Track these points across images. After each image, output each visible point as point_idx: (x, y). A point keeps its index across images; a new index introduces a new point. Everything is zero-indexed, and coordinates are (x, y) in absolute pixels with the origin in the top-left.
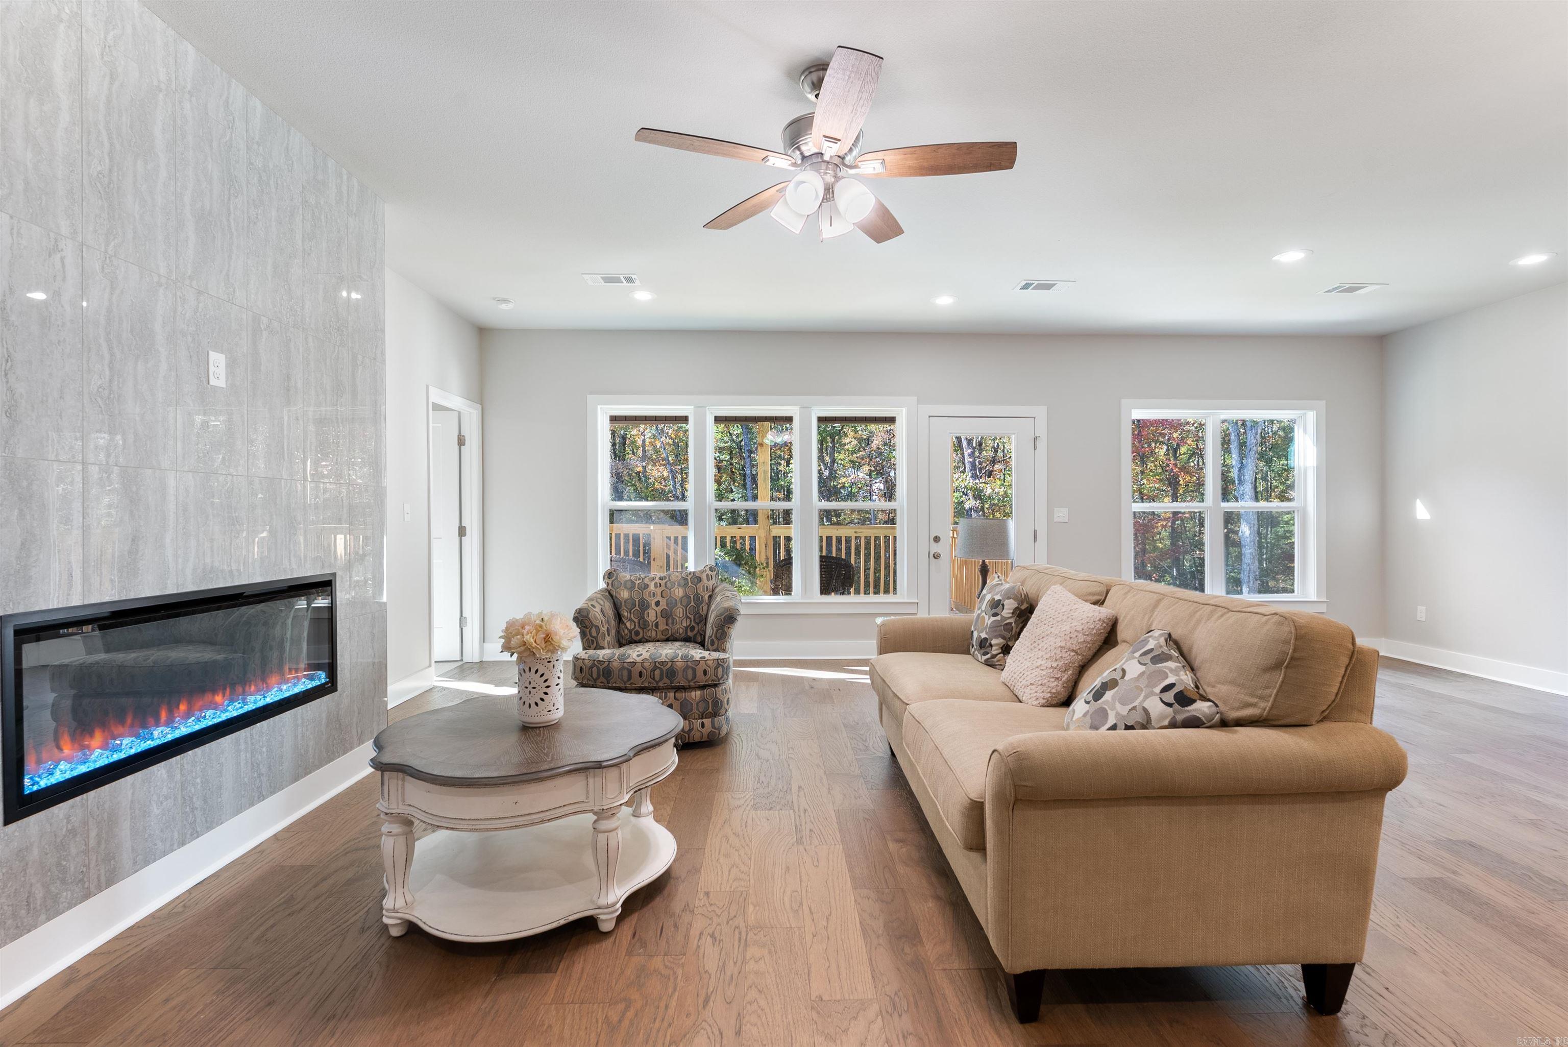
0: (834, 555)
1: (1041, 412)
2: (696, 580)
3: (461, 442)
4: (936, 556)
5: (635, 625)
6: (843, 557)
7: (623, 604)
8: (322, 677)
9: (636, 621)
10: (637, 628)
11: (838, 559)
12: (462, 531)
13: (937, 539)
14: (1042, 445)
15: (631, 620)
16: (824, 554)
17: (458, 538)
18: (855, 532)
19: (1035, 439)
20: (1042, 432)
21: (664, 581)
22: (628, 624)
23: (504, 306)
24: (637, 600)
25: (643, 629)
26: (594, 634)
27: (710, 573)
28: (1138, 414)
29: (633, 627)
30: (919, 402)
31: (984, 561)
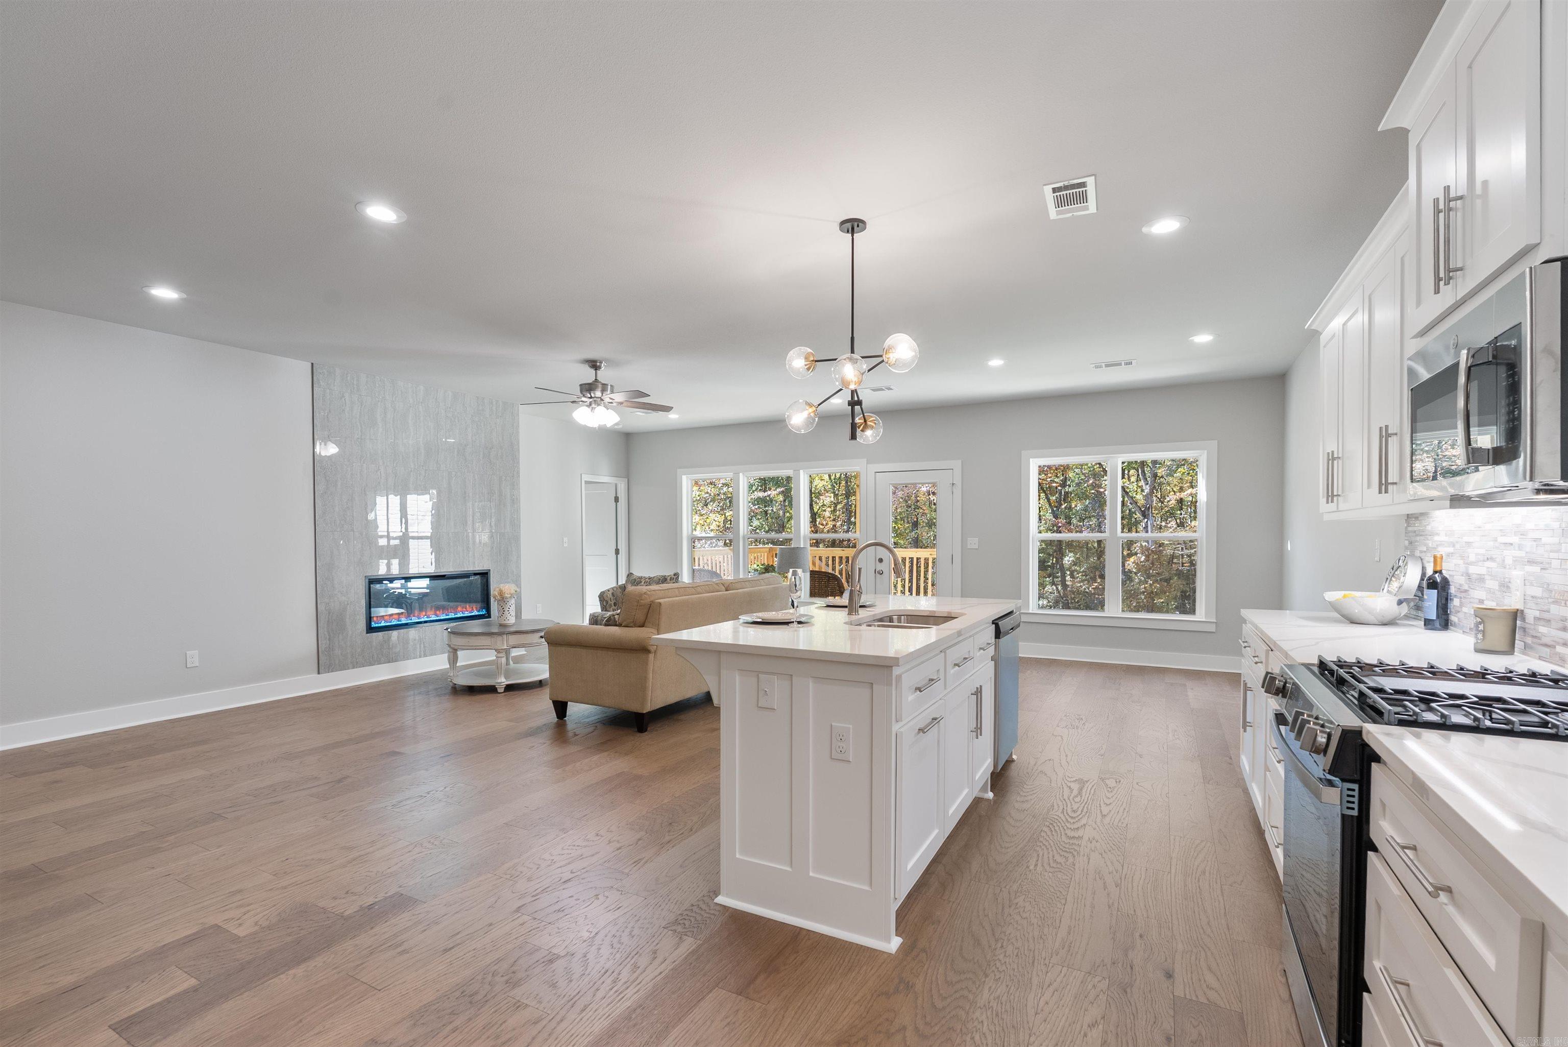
1: (957, 464)
3: (617, 500)
4: (881, 573)
8: (484, 612)
12: (617, 552)
13: (881, 560)
14: (958, 487)
17: (615, 556)
19: (952, 485)
20: (958, 481)
26: (606, 603)
28: (1044, 461)
30: (868, 462)
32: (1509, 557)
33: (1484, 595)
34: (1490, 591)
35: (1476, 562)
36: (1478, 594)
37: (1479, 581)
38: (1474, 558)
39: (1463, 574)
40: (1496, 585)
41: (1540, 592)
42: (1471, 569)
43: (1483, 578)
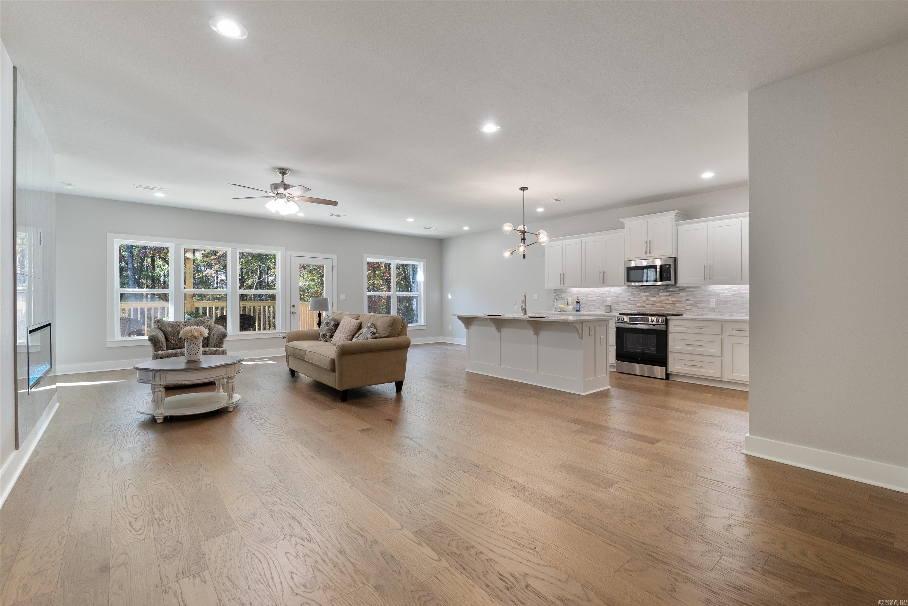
0: (247, 314)
1: (335, 257)
2: (202, 322)
4: (294, 313)
5: (176, 342)
6: (252, 315)
7: (169, 333)
9: (176, 340)
10: (177, 343)
11: (249, 316)
13: (294, 306)
14: (335, 269)
15: (174, 340)
16: (241, 313)
18: (243, 305)
19: (333, 267)
20: (335, 264)
21: (187, 323)
22: (172, 341)
23: (69, 187)
24: (176, 331)
25: (180, 343)
26: (161, 345)
27: (208, 319)
28: (369, 260)
29: (175, 342)
30: (286, 250)
31: (319, 312)
32: (605, 296)
33: (595, 304)
34: (597, 303)
35: (591, 297)
36: (592, 303)
37: (592, 301)
38: (590, 297)
39: (585, 300)
40: (600, 301)
41: (616, 302)
42: (589, 299)
43: (594, 300)
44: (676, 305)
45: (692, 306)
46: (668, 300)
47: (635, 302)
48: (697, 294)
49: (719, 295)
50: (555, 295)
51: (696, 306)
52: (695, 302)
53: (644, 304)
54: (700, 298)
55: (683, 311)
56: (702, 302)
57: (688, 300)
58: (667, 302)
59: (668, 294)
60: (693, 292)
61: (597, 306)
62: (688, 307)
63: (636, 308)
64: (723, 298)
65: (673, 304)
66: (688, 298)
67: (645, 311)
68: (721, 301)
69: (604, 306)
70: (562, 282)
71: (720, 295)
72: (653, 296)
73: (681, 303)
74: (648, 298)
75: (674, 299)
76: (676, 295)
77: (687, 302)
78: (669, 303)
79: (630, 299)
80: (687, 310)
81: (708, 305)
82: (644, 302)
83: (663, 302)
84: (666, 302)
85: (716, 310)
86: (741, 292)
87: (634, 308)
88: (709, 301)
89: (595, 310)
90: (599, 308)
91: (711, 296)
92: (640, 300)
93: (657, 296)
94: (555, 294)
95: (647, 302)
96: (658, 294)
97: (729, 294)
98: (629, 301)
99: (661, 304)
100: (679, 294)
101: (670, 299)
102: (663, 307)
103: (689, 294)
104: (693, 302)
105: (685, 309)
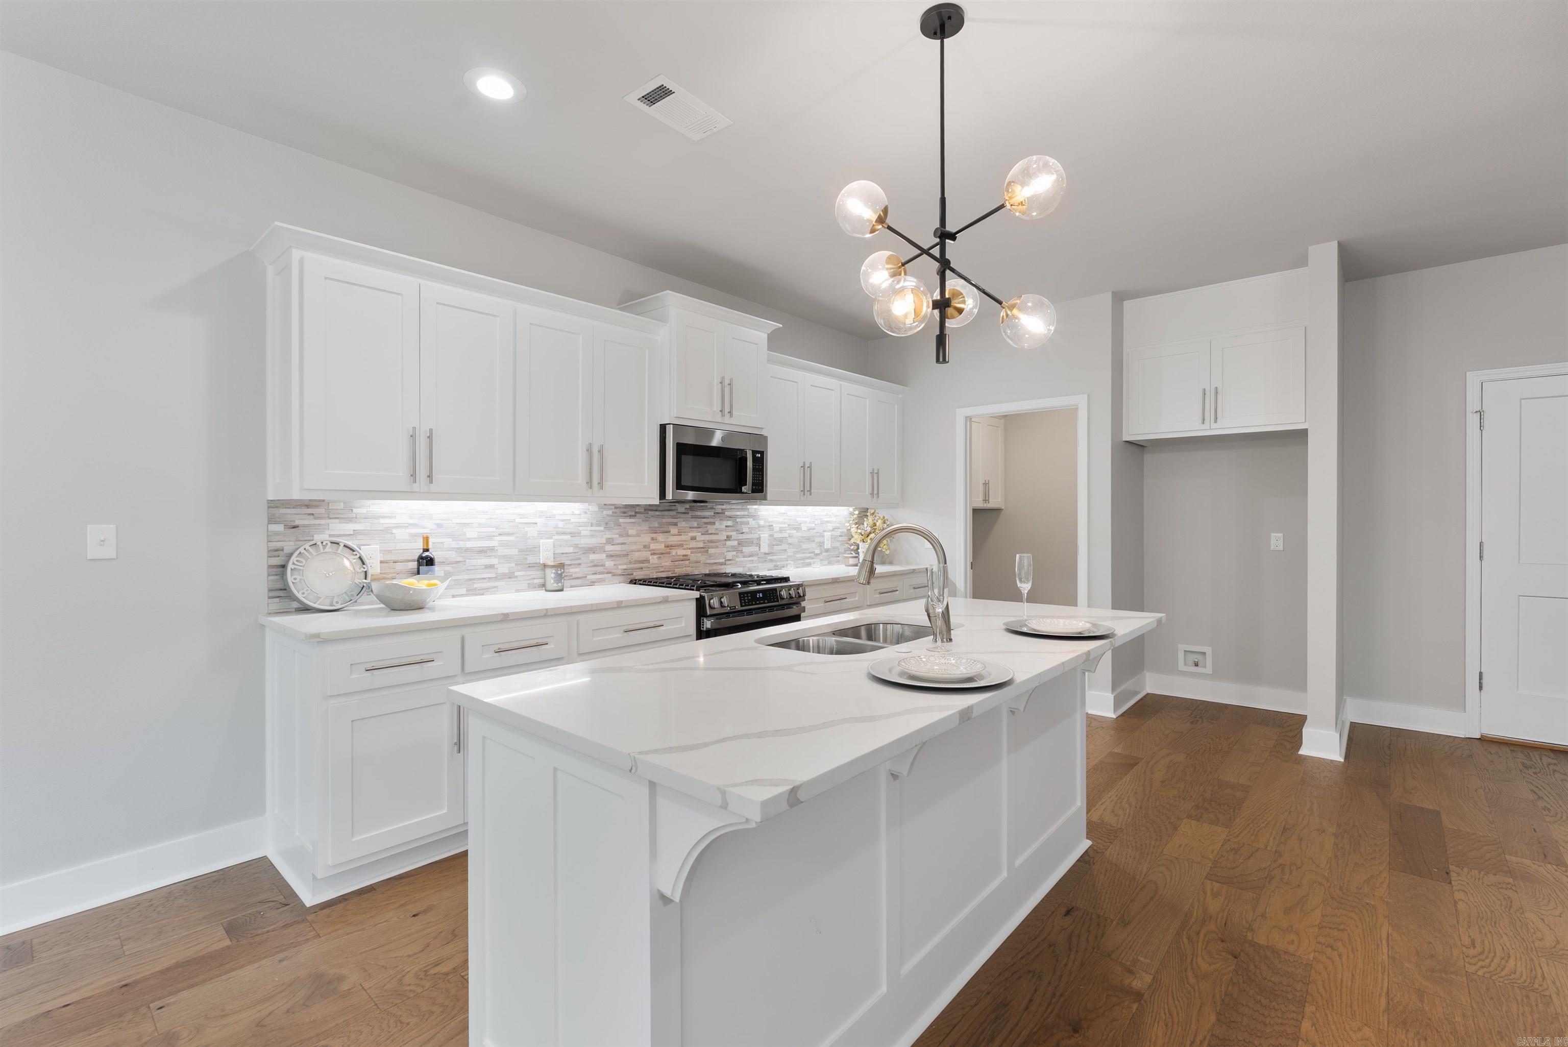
32: (532, 532)
33: (494, 561)
34: (505, 557)
35: (480, 538)
36: (482, 561)
37: (482, 551)
38: (475, 535)
39: (452, 549)
40: (515, 552)
41: (571, 550)
42: (469, 545)
43: (492, 549)
44: (711, 551)
45: (735, 553)
46: (694, 538)
47: (624, 547)
48: (742, 523)
49: (772, 525)
50: (276, 534)
51: (741, 552)
52: (741, 543)
53: (645, 554)
54: (747, 533)
55: (722, 564)
56: (750, 543)
57: (729, 538)
58: (693, 544)
59: (695, 524)
60: (738, 520)
61: (503, 568)
62: (729, 555)
63: (625, 567)
64: (777, 532)
65: (704, 550)
66: (730, 534)
67: (647, 572)
68: (775, 539)
69: (532, 566)
70: (422, 471)
71: (774, 525)
72: (666, 529)
73: (717, 547)
74: (654, 535)
75: (708, 537)
76: (709, 527)
77: (728, 543)
78: (697, 548)
79: (610, 541)
80: (727, 563)
81: (756, 549)
82: (645, 547)
83: (685, 547)
84: (691, 546)
85: (769, 557)
86: (798, 519)
87: (620, 567)
88: (759, 539)
89: (496, 584)
90: (510, 576)
91: (762, 529)
92: (635, 543)
93: (674, 530)
94: (280, 528)
95: (653, 546)
96: (676, 524)
97: (784, 524)
98: (609, 548)
99: (681, 552)
100: (714, 523)
101: (700, 537)
102: (685, 558)
103: (729, 523)
104: (735, 543)
105: (723, 560)
